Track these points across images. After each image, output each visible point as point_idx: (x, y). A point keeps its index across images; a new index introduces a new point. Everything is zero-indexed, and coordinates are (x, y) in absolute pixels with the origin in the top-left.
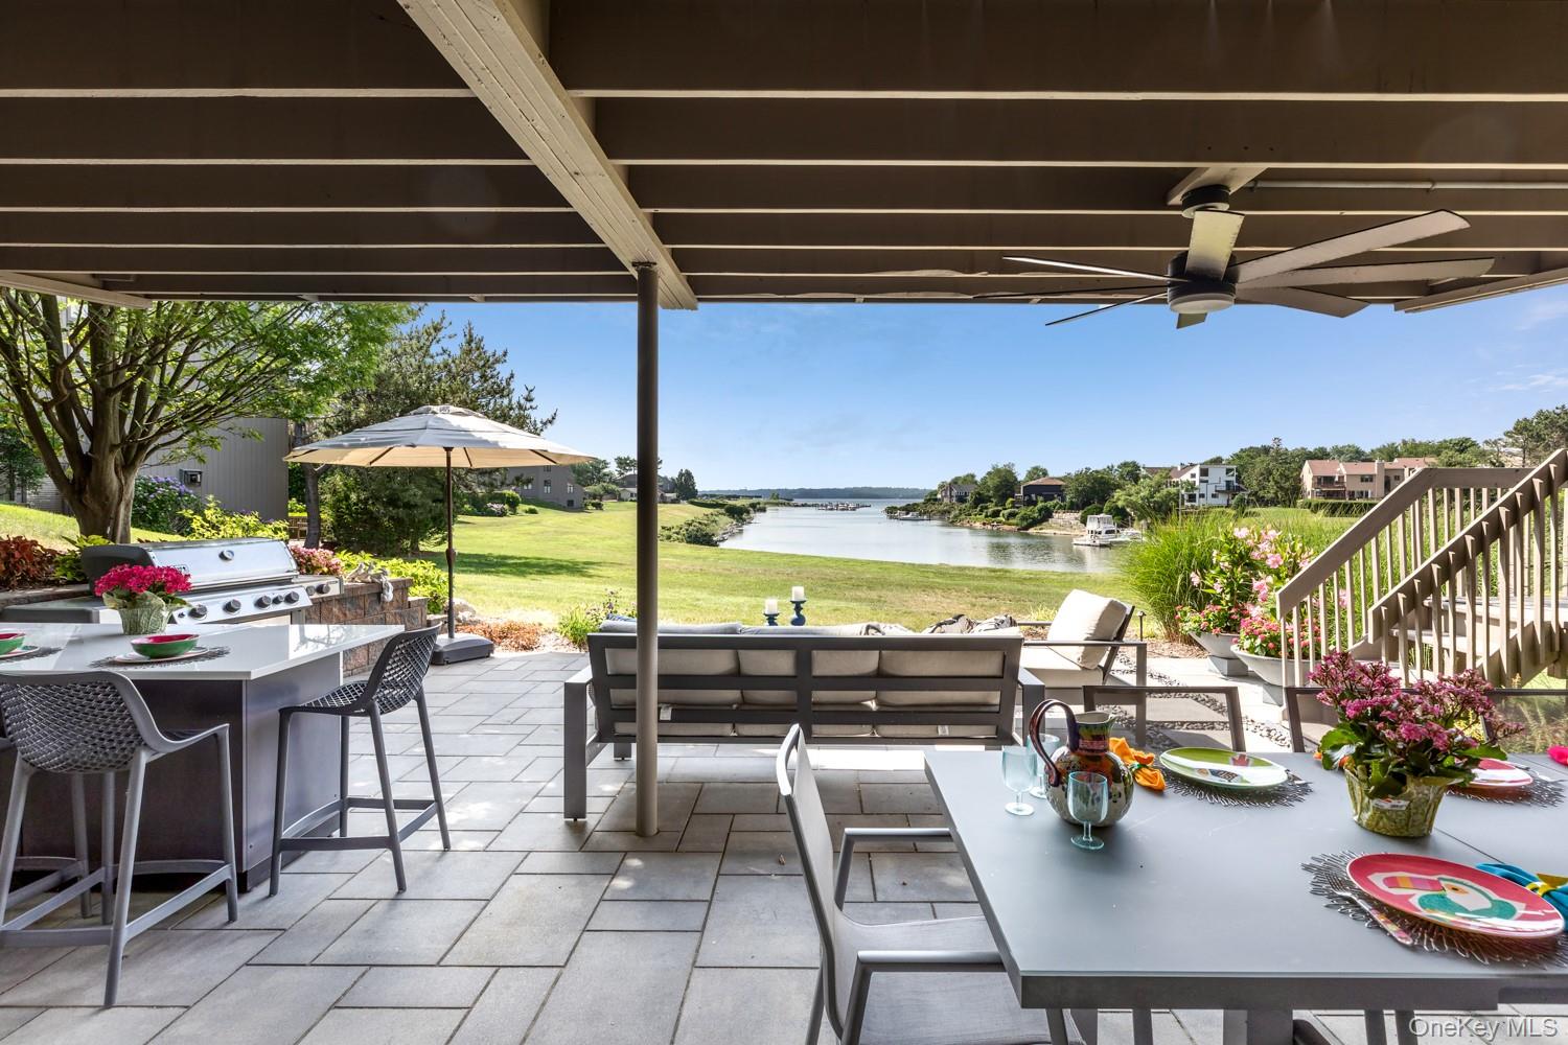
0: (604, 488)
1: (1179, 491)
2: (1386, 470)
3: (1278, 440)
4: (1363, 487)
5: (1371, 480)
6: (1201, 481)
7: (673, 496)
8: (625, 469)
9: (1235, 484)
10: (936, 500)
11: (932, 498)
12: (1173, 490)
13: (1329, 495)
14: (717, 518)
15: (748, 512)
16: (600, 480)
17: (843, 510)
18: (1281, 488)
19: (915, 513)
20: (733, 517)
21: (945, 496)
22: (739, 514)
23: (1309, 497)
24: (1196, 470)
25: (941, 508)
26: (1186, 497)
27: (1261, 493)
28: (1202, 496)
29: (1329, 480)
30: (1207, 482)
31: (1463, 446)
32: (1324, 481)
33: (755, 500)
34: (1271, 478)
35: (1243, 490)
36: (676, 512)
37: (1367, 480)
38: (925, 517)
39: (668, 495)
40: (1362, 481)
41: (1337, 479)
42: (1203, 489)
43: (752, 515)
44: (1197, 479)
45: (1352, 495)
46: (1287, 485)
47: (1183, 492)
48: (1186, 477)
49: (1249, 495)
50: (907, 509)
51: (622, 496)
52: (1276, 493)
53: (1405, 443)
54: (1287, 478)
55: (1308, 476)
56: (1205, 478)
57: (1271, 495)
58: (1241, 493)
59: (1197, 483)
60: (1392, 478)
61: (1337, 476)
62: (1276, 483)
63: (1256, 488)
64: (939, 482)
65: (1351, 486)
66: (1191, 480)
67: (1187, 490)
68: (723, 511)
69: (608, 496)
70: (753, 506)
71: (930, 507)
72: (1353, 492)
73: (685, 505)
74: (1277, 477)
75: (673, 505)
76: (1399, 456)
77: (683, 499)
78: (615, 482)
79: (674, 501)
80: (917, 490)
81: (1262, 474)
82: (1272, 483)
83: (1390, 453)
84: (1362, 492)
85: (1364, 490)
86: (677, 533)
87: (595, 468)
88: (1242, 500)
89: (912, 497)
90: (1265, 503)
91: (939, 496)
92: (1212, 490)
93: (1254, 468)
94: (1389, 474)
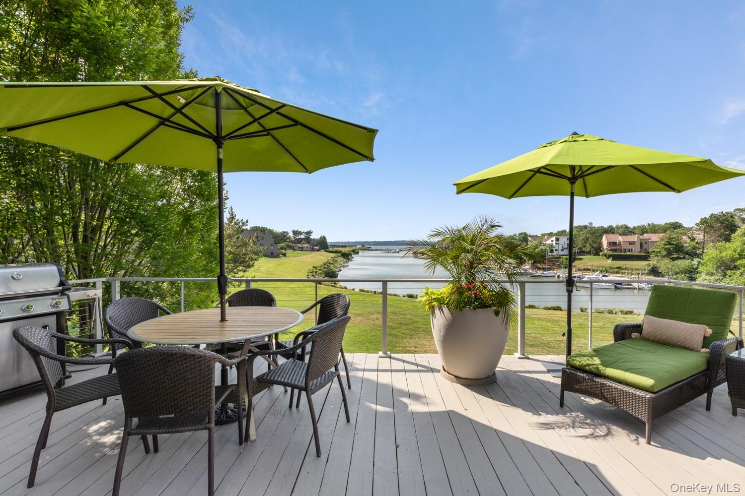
0: (286, 244)
1: (546, 248)
2: (641, 239)
3: (591, 223)
4: (630, 247)
5: (634, 244)
6: (556, 244)
7: (317, 248)
8: (296, 236)
12: (543, 248)
13: (615, 250)
14: (337, 259)
15: (351, 255)
16: (285, 241)
18: (592, 247)
20: (344, 258)
22: (347, 256)
23: (605, 251)
24: (554, 238)
26: (549, 251)
28: (556, 250)
29: (614, 244)
30: (558, 244)
31: (676, 226)
32: (612, 244)
33: (354, 248)
36: (319, 257)
37: (632, 244)
39: (315, 247)
40: (630, 244)
41: (618, 243)
42: (557, 247)
43: (353, 256)
44: (554, 243)
45: (625, 250)
46: (595, 246)
47: (548, 248)
48: (549, 242)
51: (295, 248)
52: (590, 249)
53: (649, 225)
54: (595, 242)
55: (605, 242)
56: (558, 242)
57: (588, 250)
59: (554, 245)
60: (643, 243)
61: (618, 242)
62: (590, 244)
65: (624, 246)
66: (551, 243)
67: (549, 248)
68: (339, 254)
69: (288, 248)
70: (353, 251)
72: (626, 249)
73: (323, 252)
74: (590, 242)
75: (318, 253)
76: (647, 232)
77: (322, 249)
78: (291, 242)
79: (318, 250)
82: (588, 245)
83: (643, 230)
84: (630, 249)
85: (630, 248)
86: (320, 270)
87: (283, 235)
92: (561, 248)
94: (642, 241)
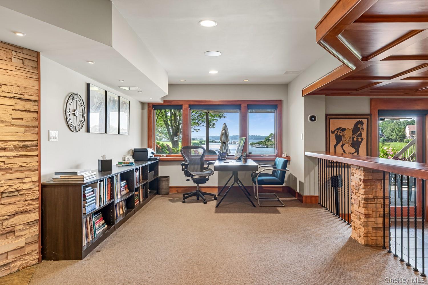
9: (381, 134)
10: (269, 140)
11: (267, 139)
17: (234, 144)
19: (262, 145)
21: (273, 139)
25: (271, 143)
27: (390, 137)
34: (394, 131)
35: (384, 136)
38: (266, 146)
49: (386, 138)
50: (259, 143)
58: (383, 137)
63: (389, 135)
64: (270, 134)
71: (267, 143)
80: (260, 136)
81: (391, 130)
88: (384, 140)
89: (260, 139)
90: (391, 140)
91: (270, 139)
93: (388, 128)
